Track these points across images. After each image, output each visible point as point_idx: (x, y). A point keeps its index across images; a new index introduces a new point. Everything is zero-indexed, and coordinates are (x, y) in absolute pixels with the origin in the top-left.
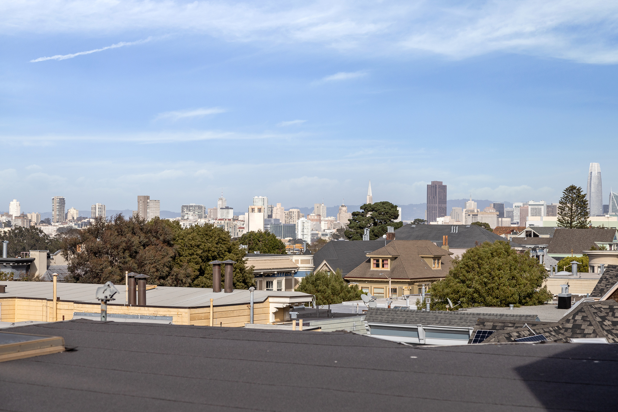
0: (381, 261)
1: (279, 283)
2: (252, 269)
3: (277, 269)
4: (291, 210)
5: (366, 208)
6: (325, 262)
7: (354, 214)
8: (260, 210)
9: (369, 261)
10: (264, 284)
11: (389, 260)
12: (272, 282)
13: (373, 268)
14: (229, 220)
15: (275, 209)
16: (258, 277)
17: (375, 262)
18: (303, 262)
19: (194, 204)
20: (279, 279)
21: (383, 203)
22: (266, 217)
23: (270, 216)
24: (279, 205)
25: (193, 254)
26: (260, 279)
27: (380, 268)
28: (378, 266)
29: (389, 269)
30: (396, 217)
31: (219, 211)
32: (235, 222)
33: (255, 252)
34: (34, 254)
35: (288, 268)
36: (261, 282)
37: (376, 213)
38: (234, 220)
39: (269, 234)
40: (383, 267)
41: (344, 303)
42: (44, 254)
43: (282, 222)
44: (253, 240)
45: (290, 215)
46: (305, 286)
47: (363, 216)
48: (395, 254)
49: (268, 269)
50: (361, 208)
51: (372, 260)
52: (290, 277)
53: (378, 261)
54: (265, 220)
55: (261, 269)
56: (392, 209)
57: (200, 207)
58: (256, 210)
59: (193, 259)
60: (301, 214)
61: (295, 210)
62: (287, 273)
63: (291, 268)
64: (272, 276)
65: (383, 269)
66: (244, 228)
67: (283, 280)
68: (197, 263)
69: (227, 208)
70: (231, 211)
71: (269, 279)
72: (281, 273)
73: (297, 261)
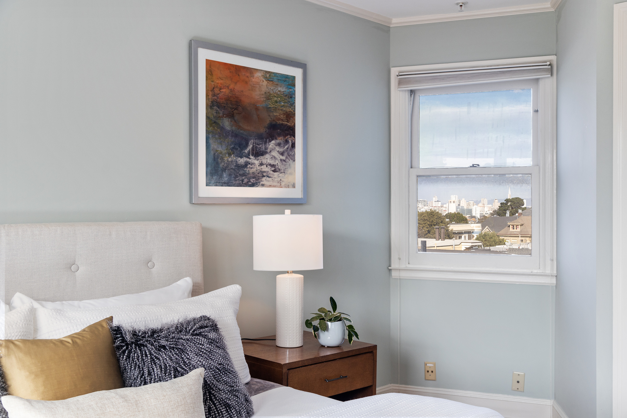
0: (515, 226)
1: (465, 237)
2: (452, 231)
3: (464, 230)
4: (469, 202)
5: (507, 201)
6: (487, 227)
7: (501, 204)
8: (454, 202)
9: (509, 226)
10: (458, 237)
11: (519, 226)
12: (462, 237)
13: (511, 229)
14: (439, 207)
15: (461, 202)
16: (455, 234)
17: (512, 227)
18: (476, 227)
19: (421, 200)
20: (465, 235)
21: (516, 198)
22: (457, 205)
23: (459, 205)
24: (463, 199)
25: (425, 223)
26: (456, 235)
27: (515, 230)
28: (514, 228)
29: (519, 230)
30: (523, 205)
31: (434, 202)
32: (442, 208)
33: (453, 222)
35: (469, 230)
36: (456, 236)
37: (512, 203)
38: (441, 207)
39: (459, 214)
40: (516, 229)
41: (497, 246)
43: (465, 208)
44: (452, 216)
45: (469, 204)
46: (478, 238)
47: (506, 204)
48: (522, 223)
49: (459, 230)
50: (505, 201)
51: (511, 226)
52: (470, 234)
53: (514, 226)
54: (457, 207)
55: (456, 231)
56: (521, 201)
57: (424, 201)
58: (452, 202)
59: (426, 226)
60: (474, 204)
61: (472, 202)
62: (469, 233)
63: (470, 230)
64: (461, 234)
65: (516, 230)
66: (446, 211)
67: (467, 235)
68: (427, 228)
69: (438, 201)
70: (440, 203)
71: (460, 235)
72: (465, 233)
73: (474, 226)
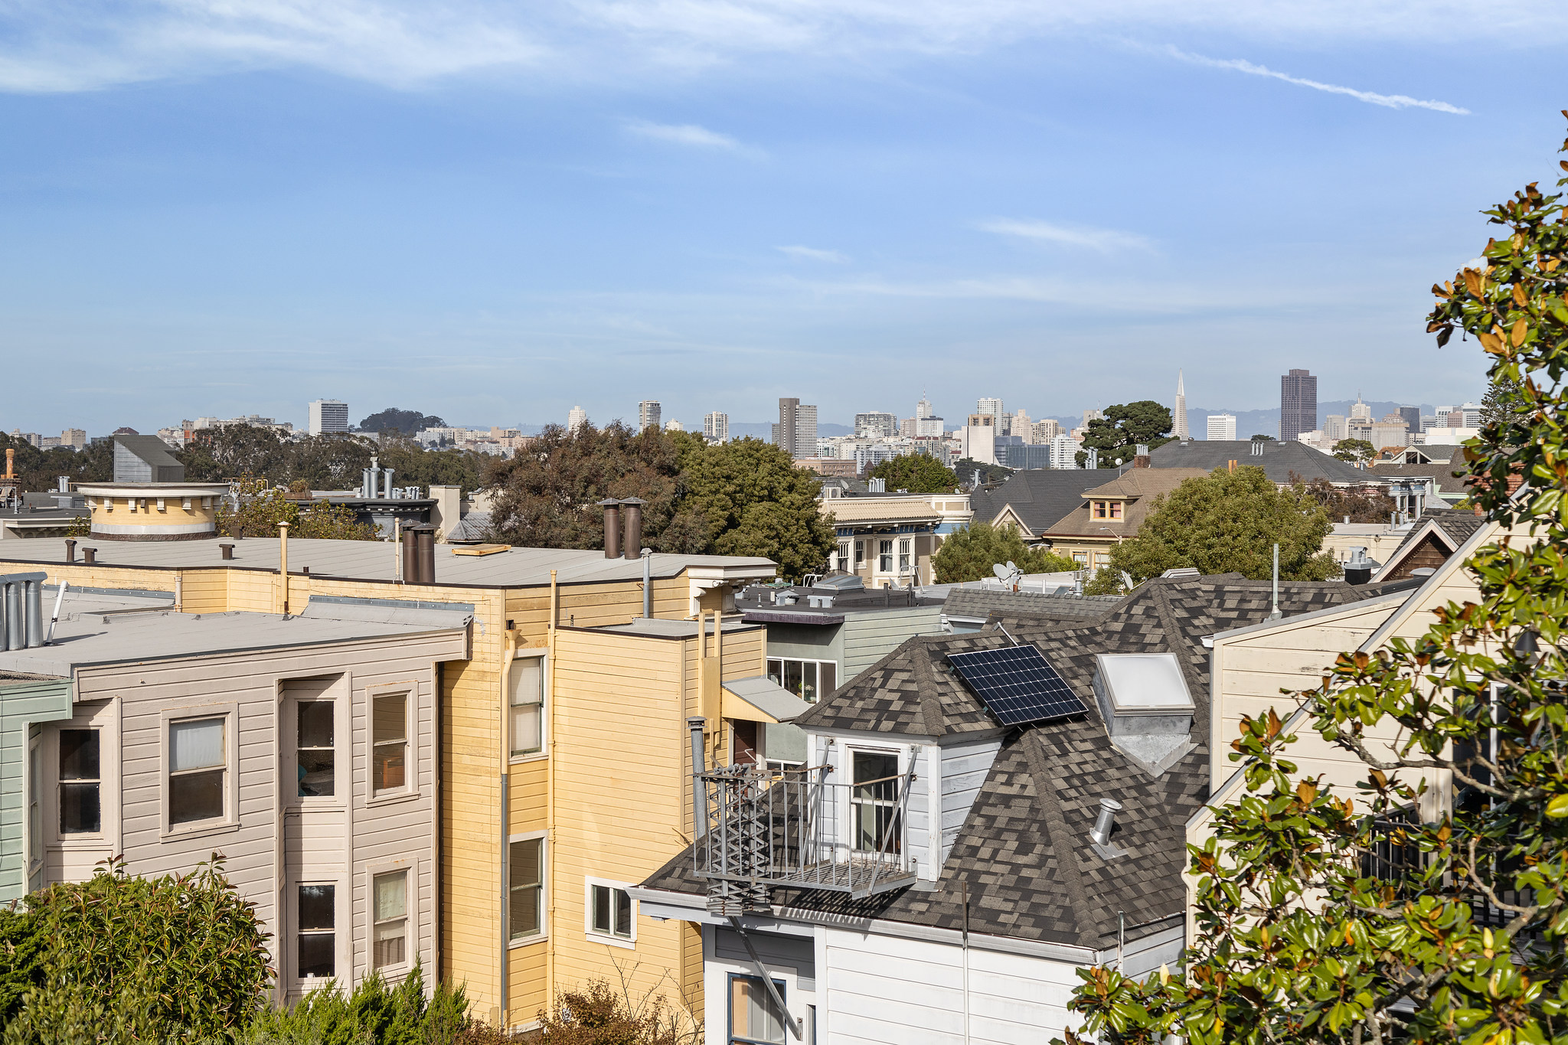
0: (1107, 504)
1: (904, 545)
3: (898, 519)
4: (1042, 421)
5: (1114, 413)
6: (1008, 507)
7: (1092, 424)
8: (987, 422)
9: (1087, 506)
10: (877, 547)
11: (1122, 504)
12: (891, 543)
13: (1094, 517)
14: (936, 438)
15: (1014, 420)
16: (863, 533)
17: (1098, 507)
18: (949, 506)
19: (876, 413)
20: (904, 536)
21: (1144, 404)
22: (999, 433)
23: (1006, 432)
24: (1021, 414)
26: (869, 537)
27: (1107, 519)
28: (1103, 514)
29: (1122, 520)
30: (1168, 429)
31: (919, 422)
32: (947, 443)
34: (436, 492)
35: (920, 518)
36: (870, 542)
37: (1130, 422)
38: (945, 438)
40: (1112, 515)
42: (455, 493)
43: (1027, 441)
45: (1040, 429)
46: (949, 550)
47: (1108, 427)
48: (1134, 493)
49: (880, 520)
50: (1105, 413)
51: (1092, 503)
52: (927, 534)
53: (1103, 505)
54: (996, 439)
55: (867, 520)
56: (1160, 415)
57: (887, 418)
58: (981, 421)
60: (1060, 428)
61: (1051, 422)
62: (921, 528)
63: (925, 518)
64: (890, 532)
65: (1112, 520)
66: (960, 452)
67: (912, 538)
68: (724, 508)
69: (933, 418)
70: (940, 424)
71: (886, 538)
72: (906, 527)
73: (939, 505)
